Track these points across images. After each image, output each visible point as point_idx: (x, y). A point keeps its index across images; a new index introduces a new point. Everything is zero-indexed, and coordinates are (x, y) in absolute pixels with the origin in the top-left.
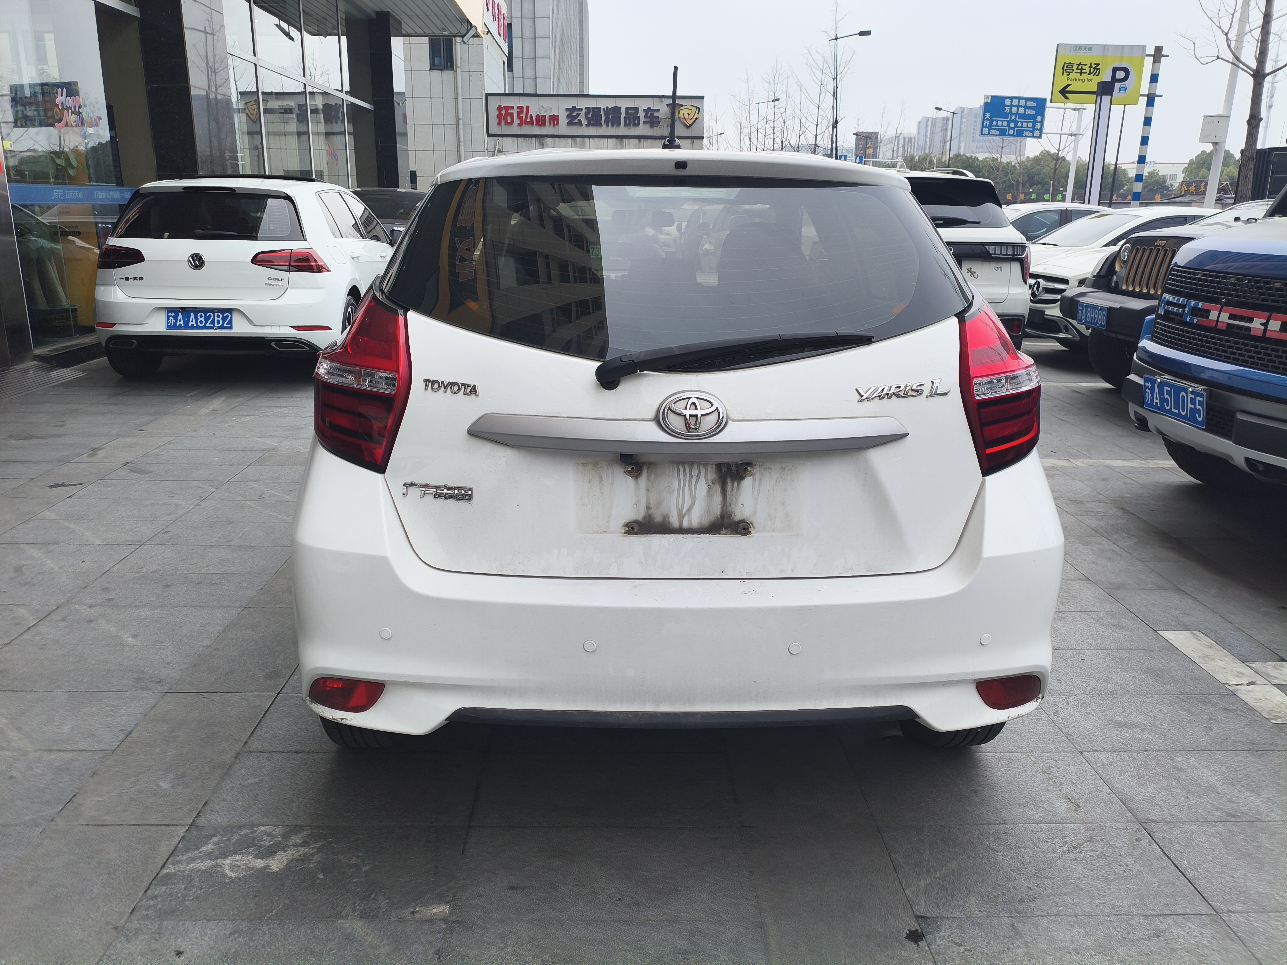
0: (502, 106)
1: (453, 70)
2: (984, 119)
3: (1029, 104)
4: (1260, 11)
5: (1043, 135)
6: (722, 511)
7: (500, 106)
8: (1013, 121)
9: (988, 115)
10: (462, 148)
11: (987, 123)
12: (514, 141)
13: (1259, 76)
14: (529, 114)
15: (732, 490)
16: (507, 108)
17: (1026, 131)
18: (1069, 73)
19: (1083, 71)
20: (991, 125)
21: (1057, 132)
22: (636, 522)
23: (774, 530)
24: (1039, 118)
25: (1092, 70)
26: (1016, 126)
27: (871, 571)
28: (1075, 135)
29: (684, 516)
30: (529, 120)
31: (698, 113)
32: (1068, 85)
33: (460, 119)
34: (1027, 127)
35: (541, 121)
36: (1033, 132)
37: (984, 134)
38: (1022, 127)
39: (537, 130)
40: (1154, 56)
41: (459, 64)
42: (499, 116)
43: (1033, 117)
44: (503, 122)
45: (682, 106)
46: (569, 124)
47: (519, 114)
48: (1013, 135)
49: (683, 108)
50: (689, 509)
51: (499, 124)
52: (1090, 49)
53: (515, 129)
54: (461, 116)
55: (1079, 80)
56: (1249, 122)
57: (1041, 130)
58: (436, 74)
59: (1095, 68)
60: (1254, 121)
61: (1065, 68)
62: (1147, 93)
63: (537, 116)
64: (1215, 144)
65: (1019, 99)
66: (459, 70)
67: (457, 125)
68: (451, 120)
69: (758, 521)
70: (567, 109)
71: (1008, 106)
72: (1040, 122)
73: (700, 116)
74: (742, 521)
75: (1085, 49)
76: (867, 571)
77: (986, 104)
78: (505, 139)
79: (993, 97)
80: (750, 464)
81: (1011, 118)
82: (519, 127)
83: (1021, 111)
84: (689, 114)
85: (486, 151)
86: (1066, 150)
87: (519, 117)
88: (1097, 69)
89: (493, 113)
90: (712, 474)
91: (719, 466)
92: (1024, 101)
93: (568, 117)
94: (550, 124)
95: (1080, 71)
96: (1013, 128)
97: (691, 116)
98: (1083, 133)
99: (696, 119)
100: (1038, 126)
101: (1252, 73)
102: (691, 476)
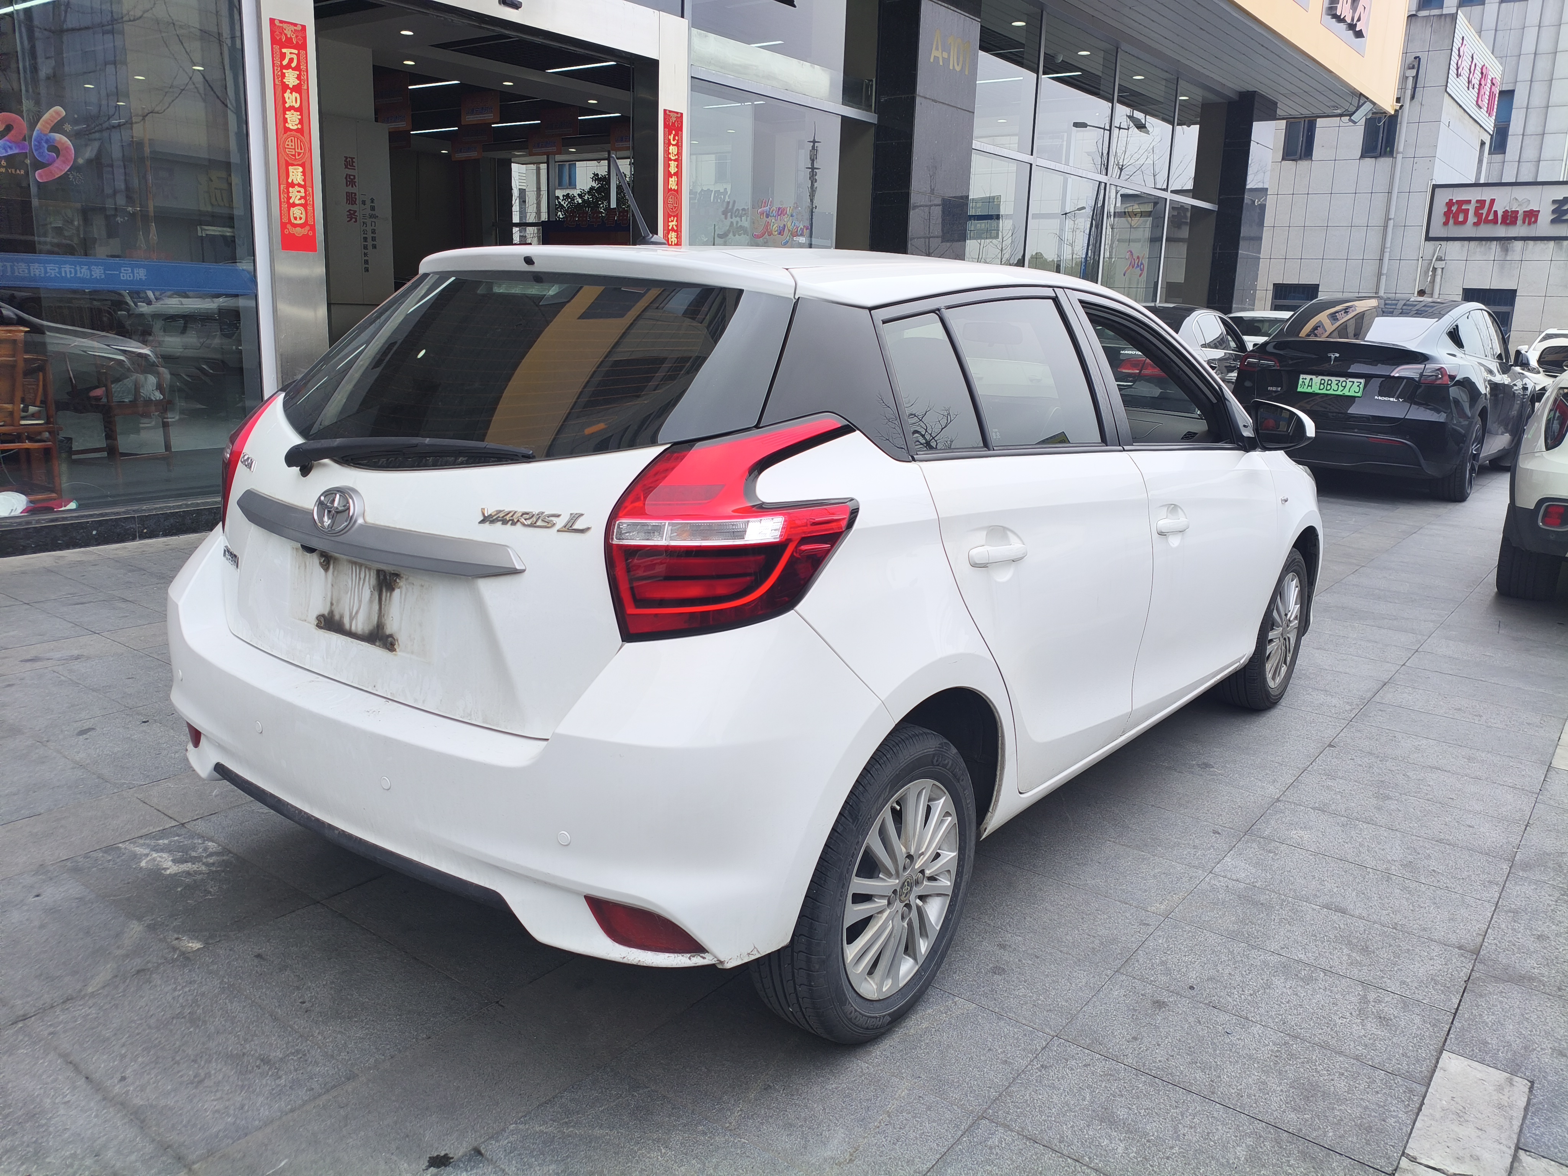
0: (1454, 201)
1: (1393, 157)
6: (378, 622)
7: (1451, 200)
10: (1387, 255)
12: (1463, 246)
14: (1494, 209)
15: (386, 600)
16: (1460, 203)
22: (324, 616)
23: (412, 653)
27: (487, 723)
29: (353, 619)
30: (1491, 217)
33: (1390, 219)
35: (1510, 218)
39: (1501, 231)
41: (1401, 149)
42: (1447, 214)
44: (1451, 221)
46: (1553, 221)
47: (1477, 209)
50: (357, 613)
51: (1446, 223)
53: (1468, 230)
54: (1392, 216)
58: (1369, 162)
63: (1506, 212)
66: (1400, 157)
67: (1386, 227)
68: (1377, 219)
69: (402, 638)
70: (1554, 202)
74: (391, 636)
76: (484, 722)
78: (1450, 243)
80: (397, 575)
82: (1475, 228)
85: (1420, 260)
87: (1477, 214)
89: (1440, 208)
90: (373, 581)
91: (379, 572)
93: (1554, 212)
94: (1524, 222)
102: (360, 578)
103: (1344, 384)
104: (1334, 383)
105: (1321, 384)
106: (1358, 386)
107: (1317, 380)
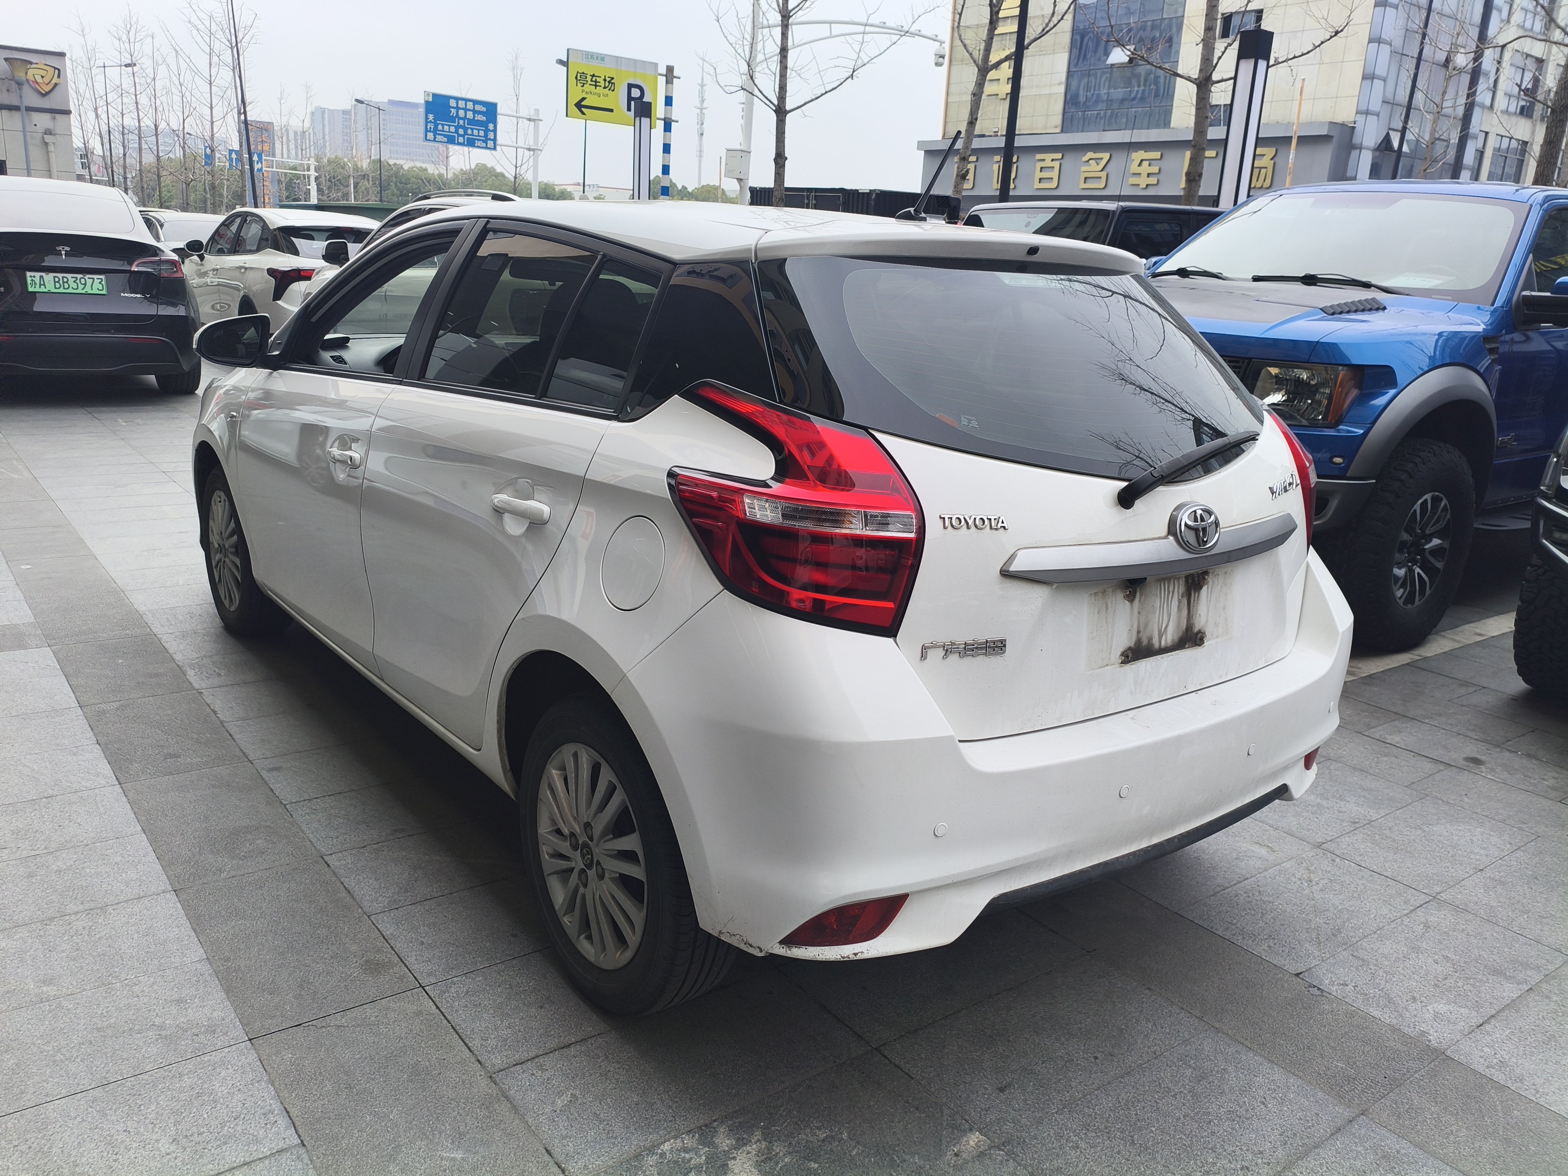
2: (427, 122)
3: (478, 108)
4: (776, 43)
5: (498, 147)
6: (1187, 625)
8: (461, 127)
9: (431, 117)
11: (431, 126)
13: (781, 112)
15: (1194, 601)
17: (478, 140)
18: (584, 84)
19: (598, 84)
20: (436, 129)
21: (511, 144)
22: (1130, 649)
23: (1219, 637)
24: (491, 126)
25: (607, 84)
26: (466, 133)
28: (534, 150)
29: (1162, 636)
31: (59, 76)
32: (584, 99)
34: (478, 136)
36: (485, 142)
37: (429, 140)
38: (472, 135)
40: (666, 76)
43: (484, 124)
45: (31, 63)
48: (462, 144)
49: (33, 66)
50: (1166, 627)
52: (603, 59)
55: (595, 94)
56: (776, 160)
57: (495, 140)
59: (609, 82)
60: (780, 159)
61: (579, 78)
62: (663, 117)
64: (740, 180)
65: (466, 100)
69: (1210, 629)
71: (453, 108)
72: (492, 131)
73: (61, 80)
74: (1199, 632)
75: (597, 58)
77: (427, 102)
79: (434, 95)
80: (1205, 574)
81: (458, 123)
83: (470, 115)
84: (43, 77)
86: (524, 167)
88: (612, 83)
90: (1182, 589)
91: (1187, 578)
92: (471, 103)
95: (594, 83)
96: (463, 136)
97: (46, 80)
98: (541, 148)
99: (56, 85)
100: (491, 135)
101: (774, 108)
102: (1169, 592)
103: (83, 281)
104: (71, 281)
105: (55, 282)
106: (100, 283)
107: (49, 277)
